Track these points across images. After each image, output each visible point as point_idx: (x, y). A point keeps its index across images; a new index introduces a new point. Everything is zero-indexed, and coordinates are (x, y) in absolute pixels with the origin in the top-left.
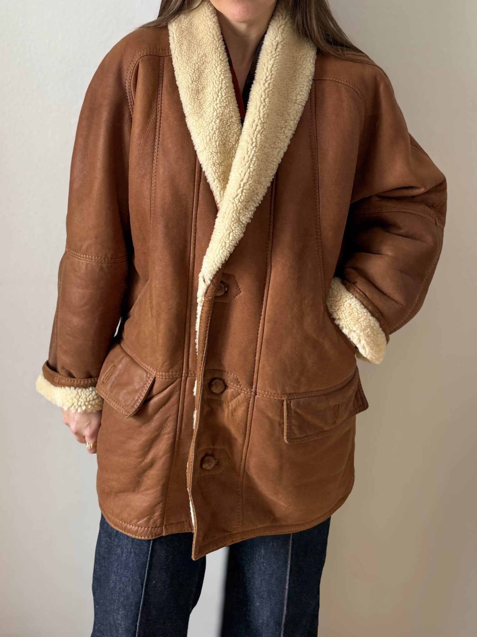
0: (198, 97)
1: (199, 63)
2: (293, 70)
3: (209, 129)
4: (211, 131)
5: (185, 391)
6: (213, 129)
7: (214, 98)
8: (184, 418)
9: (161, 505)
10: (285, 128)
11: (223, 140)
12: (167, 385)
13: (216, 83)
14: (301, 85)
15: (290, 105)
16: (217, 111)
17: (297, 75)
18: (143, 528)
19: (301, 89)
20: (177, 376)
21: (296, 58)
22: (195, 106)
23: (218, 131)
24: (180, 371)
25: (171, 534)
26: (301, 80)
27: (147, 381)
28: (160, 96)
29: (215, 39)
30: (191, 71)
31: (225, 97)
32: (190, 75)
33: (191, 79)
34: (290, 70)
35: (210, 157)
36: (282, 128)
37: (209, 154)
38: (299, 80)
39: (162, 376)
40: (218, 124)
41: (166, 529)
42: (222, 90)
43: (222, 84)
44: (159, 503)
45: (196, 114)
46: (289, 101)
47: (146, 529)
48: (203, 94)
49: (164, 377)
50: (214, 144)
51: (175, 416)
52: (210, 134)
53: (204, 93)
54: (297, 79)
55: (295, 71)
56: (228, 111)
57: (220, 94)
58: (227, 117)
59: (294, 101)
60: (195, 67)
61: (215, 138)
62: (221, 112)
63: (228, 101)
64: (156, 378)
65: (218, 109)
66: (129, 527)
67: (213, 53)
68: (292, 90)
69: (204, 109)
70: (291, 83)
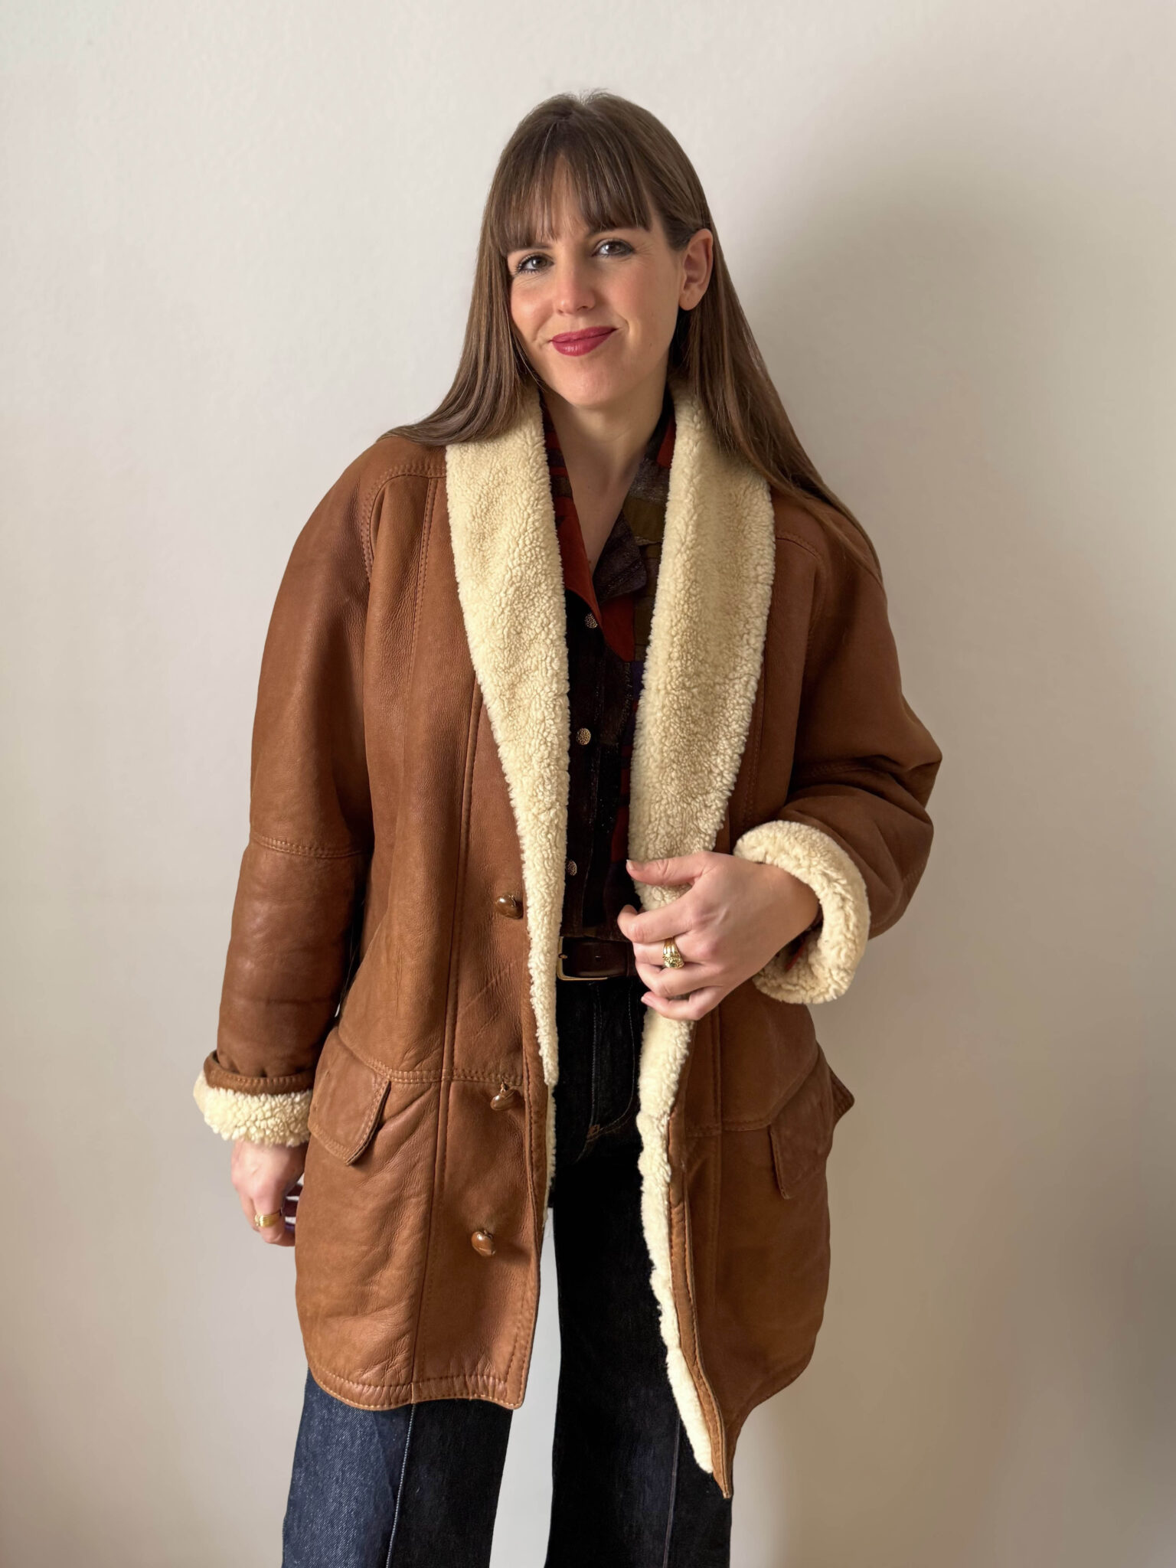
0: (481, 546)
1: (490, 484)
2: (735, 521)
3: (494, 605)
4: (496, 609)
5: (447, 1110)
6: (500, 605)
7: (510, 547)
8: (448, 1164)
9: (406, 1339)
10: (748, 634)
11: (516, 625)
12: (410, 1097)
13: (517, 522)
14: (759, 547)
15: (746, 588)
16: (511, 572)
17: (747, 528)
18: (373, 1387)
19: (761, 552)
20: (431, 1080)
21: (736, 496)
22: (474, 564)
23: (508, 608)
24: (437, 1070)
25: (428, 1399)
26: (755, 535)
27: (378, 1091)
28: (424, 550)
29: (527, 443)
30: (474, 498)
31: (529, 547)
32: (471, 506)
33: (472, 511)
34: (730, 522)
35: (489, 656)
36: (742, 637)
37: (489, 651)
38: (752, 537)
39: (403, 1079)
40: (510, 597)
41: (419, 1390)
42: (526, 534)
43: (527, 523)
44: (404, 1335)
45: (474, 578)
46: (744, 582)
47: (378, 1388)
48: (492, 541)
49: (406, 1080)
50: (499, 632)
51: (429, 1160)
52: (495, 614)
53: (494, 538)
54: (749, 536)
55: (740, 522)
56: (533, 573)
57: (521, 542)
58: (530, 584)
59: (753, 580)
60: (482, 492)
61: (503, 622)
62: (519, 574)
63: (536, 555)
64: (393, 1084)
65: (514, 567)
66: (348, 1385)
67: (520, 467)
68: (745, 558)
69: (490, 569)
70: (739, 545)
